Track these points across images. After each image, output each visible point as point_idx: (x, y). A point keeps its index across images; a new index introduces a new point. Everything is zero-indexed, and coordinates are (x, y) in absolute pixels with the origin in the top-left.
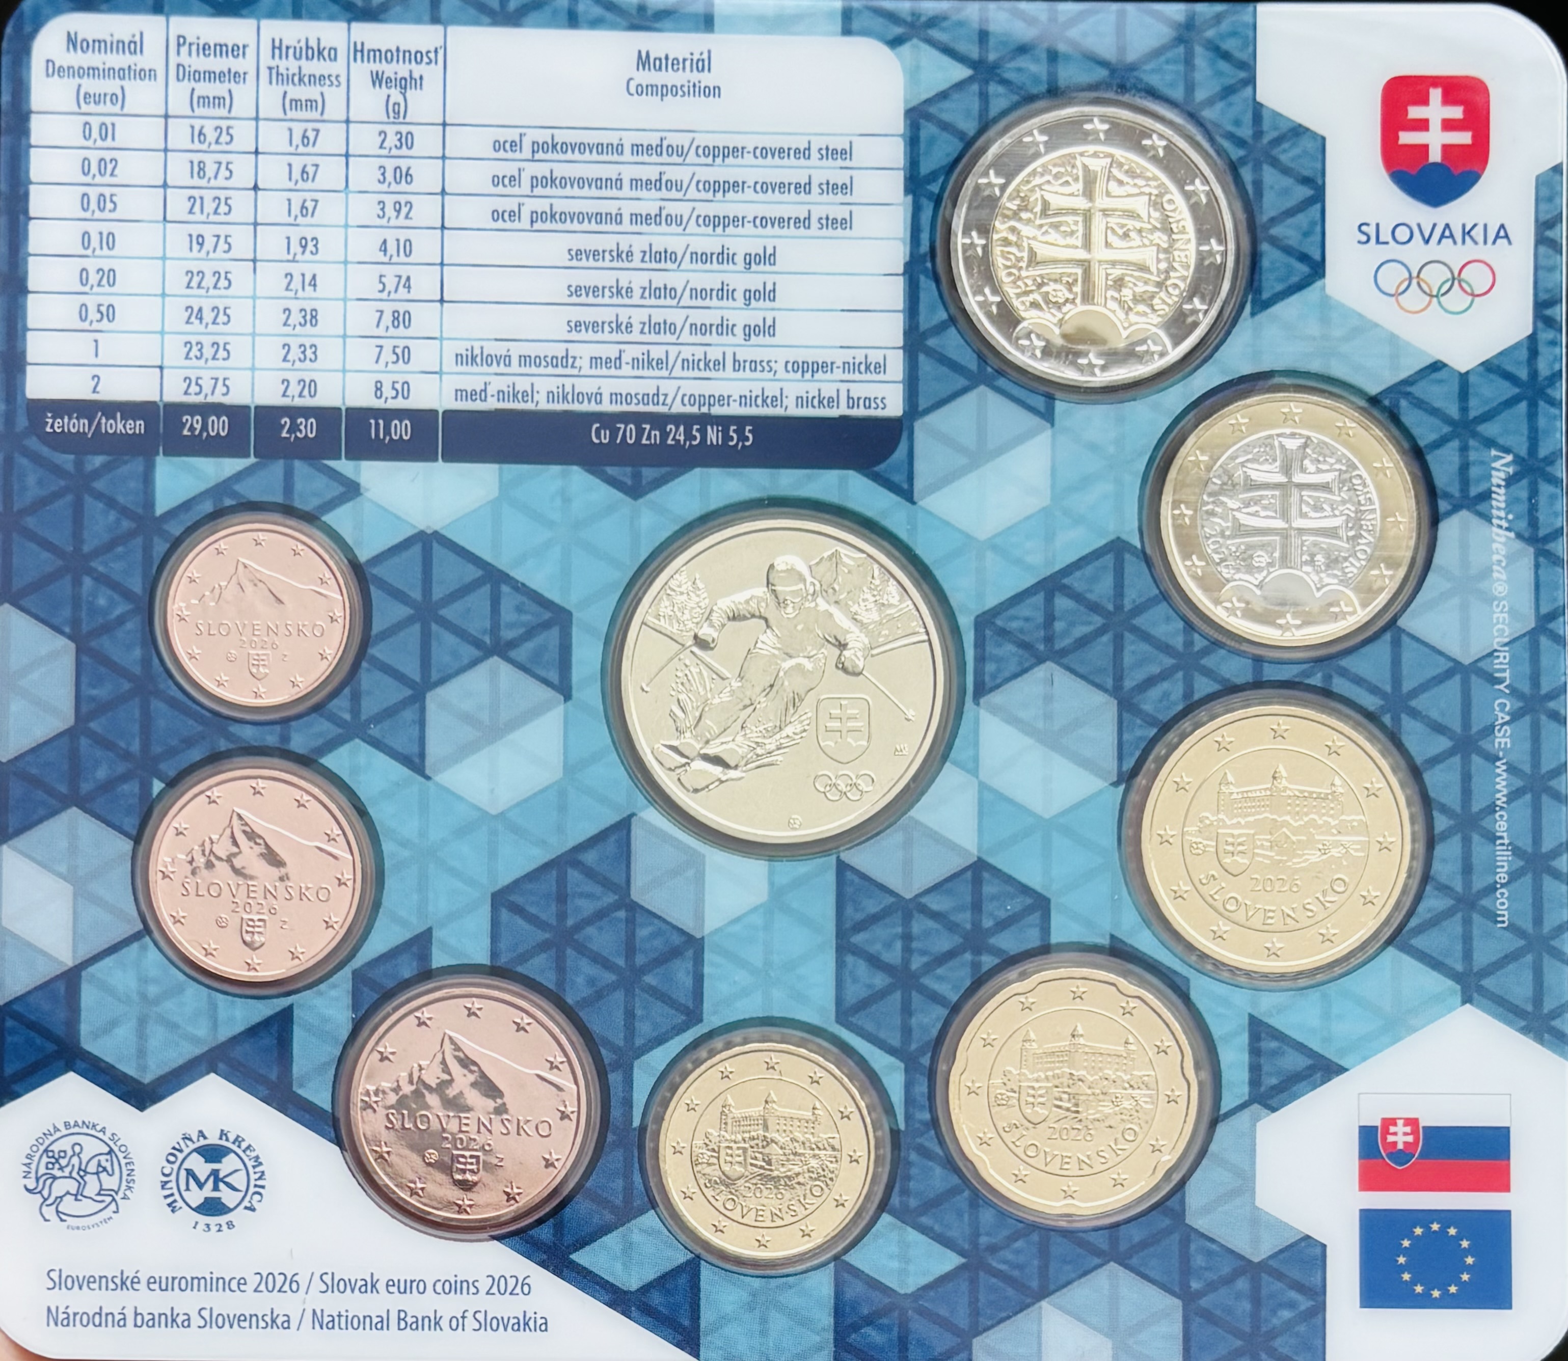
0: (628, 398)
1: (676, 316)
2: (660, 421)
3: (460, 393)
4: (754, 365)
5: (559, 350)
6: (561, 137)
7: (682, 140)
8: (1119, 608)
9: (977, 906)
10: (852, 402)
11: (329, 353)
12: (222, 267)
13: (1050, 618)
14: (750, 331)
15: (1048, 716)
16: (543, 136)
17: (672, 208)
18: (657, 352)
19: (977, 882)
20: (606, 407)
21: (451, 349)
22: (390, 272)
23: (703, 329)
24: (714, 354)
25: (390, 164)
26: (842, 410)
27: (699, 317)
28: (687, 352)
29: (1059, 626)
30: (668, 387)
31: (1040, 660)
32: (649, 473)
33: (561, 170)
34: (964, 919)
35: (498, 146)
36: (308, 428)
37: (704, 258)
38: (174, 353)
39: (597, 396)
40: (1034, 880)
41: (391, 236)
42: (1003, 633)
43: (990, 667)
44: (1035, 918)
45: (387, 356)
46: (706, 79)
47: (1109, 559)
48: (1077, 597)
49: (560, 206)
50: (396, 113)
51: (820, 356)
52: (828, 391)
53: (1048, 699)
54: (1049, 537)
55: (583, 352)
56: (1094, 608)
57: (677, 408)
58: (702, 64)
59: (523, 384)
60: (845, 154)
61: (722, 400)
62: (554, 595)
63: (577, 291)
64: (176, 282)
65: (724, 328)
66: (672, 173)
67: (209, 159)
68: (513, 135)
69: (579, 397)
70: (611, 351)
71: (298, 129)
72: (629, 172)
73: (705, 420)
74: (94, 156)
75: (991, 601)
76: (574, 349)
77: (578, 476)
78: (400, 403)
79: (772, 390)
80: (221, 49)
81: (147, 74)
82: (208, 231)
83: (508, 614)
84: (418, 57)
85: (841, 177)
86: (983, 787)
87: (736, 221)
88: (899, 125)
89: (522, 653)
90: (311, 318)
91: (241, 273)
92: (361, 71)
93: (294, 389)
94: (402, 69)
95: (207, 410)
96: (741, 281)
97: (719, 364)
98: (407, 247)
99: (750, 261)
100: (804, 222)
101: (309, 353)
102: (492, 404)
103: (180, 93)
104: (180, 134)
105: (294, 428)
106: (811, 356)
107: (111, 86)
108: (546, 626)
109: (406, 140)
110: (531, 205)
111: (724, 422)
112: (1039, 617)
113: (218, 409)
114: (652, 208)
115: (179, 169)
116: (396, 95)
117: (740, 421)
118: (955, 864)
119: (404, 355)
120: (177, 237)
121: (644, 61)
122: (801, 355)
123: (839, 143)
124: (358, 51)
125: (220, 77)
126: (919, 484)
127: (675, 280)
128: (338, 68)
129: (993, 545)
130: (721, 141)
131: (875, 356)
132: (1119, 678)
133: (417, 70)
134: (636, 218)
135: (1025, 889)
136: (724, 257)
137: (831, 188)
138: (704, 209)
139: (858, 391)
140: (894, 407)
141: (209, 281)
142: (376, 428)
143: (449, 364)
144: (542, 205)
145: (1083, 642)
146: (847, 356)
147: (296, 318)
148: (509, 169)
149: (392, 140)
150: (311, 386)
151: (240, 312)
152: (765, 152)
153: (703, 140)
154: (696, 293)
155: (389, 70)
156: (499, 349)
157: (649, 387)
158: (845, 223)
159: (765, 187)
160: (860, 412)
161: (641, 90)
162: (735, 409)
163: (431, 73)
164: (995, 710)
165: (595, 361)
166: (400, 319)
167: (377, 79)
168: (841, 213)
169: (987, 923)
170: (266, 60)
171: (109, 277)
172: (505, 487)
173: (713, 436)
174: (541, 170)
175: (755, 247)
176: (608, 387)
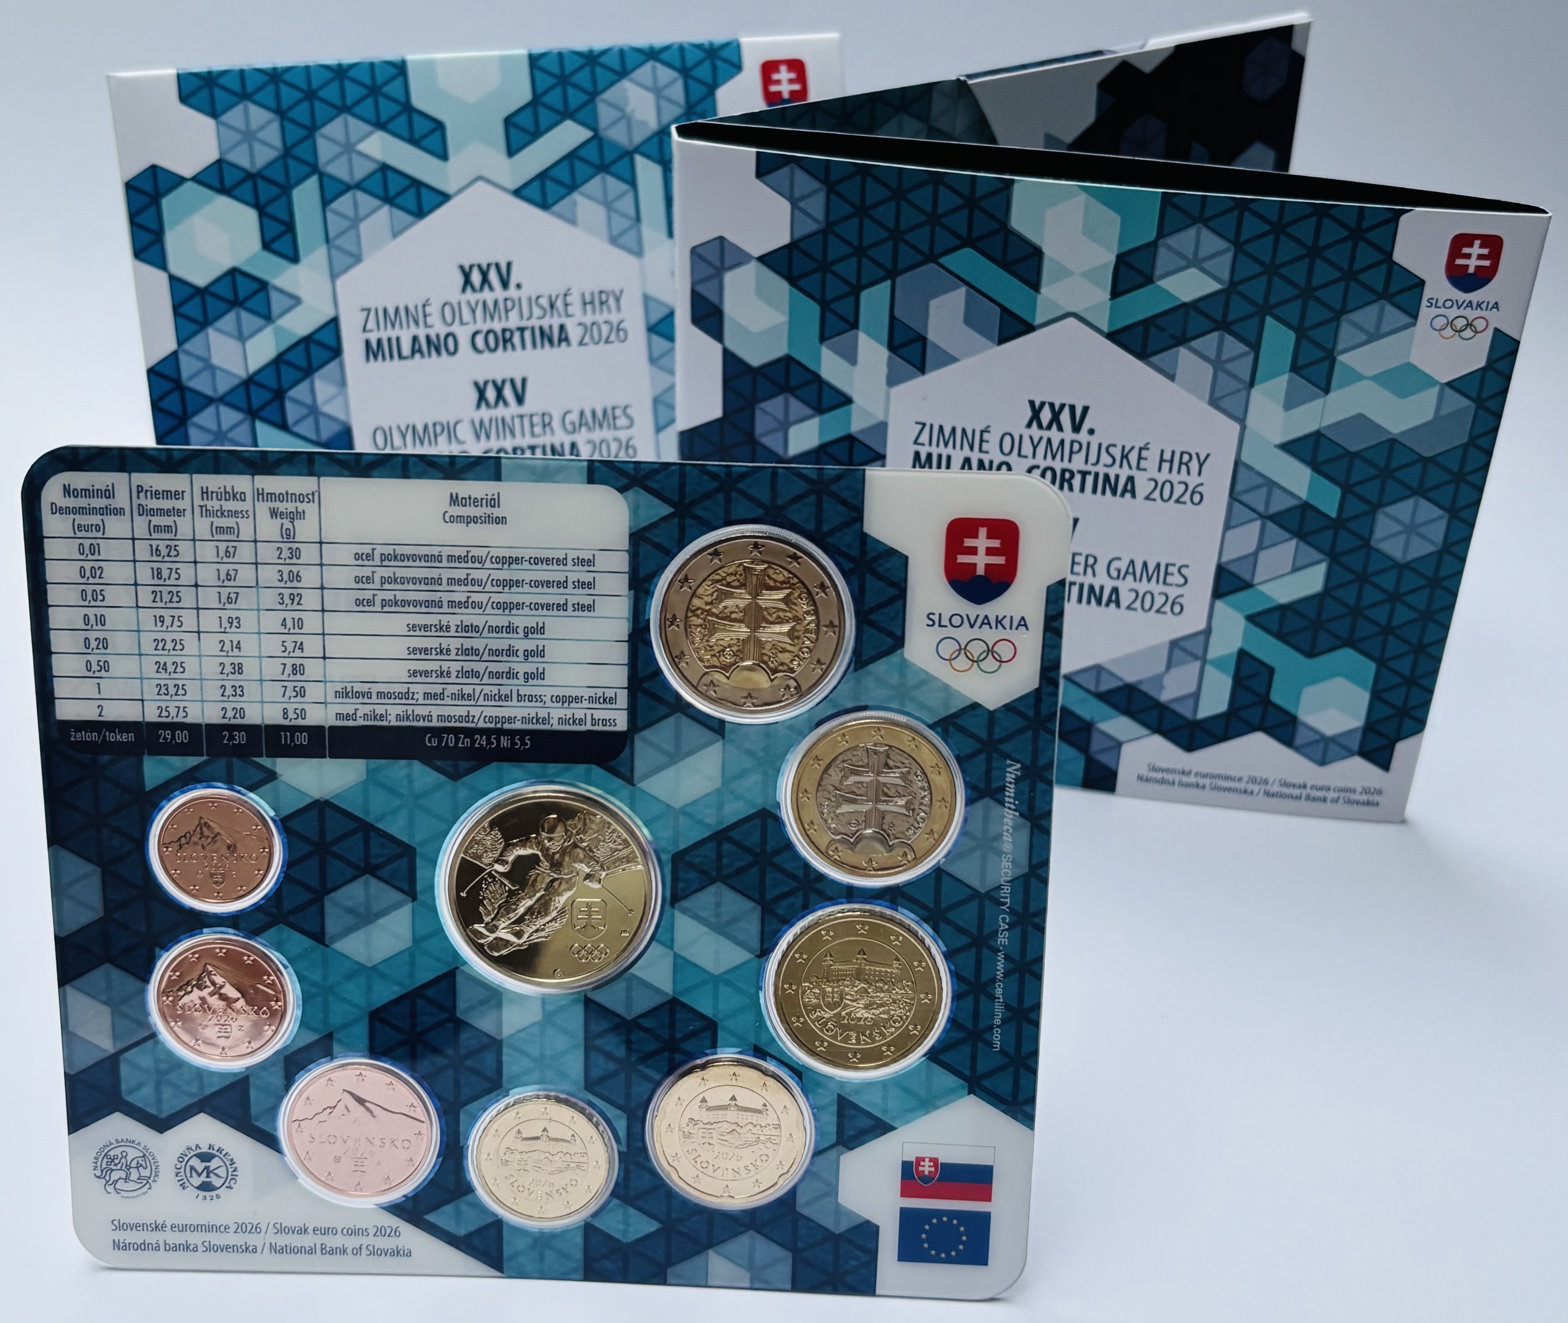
0: (449, 718)
1: (480, 667)
2: (470, 732)
3: (339, 716)
4: (531, 698)
5: (403, 688)
6: (400, 550)
7: (482, 552)
8: (764, 851)
9: (672, 1025)
10: (594, 722)
11: (252, 691)
12: (178, 637)
13: (720, 856)
14: (528, 676)
15: (718, 915)
16: (389, 550)
17: (475, 597)
18: (467, 690)
19: (672, 1013)
20: (435, 723)
21: (331, 689)
22: (289, 639)
23: (498, 675)
24: (505, 691)
25: (286, 569)
26: (589, 727)
27: (494, 667)
28: (487, 690)
29: (725, 861)
30: (475, 712)
31: (713, 881)
32: (463, 765)
33: (401, 573)
34: (665, 1032)
35: (358, 556)
36: (240, 738)
37: (497, 629)
38: (150, 691)
39: (429, 717)
40: (708, 1011)
41: (289, 616)
42: (691, 866)
43: (681, 885)
44: (708, 1033)
45: (290, 692)
46: (496, 512)
47: (757, 821)
48: (738, 844)
49: (400, 596)
50: (288, 536)
51: (574, 693)
52: (579, 714)
53: (718, 905)
54: (720, 806)
55: (419, 690)
56: (748, 850)
57: (481, 725)
58: (494, 502)
59: (380, 710)
60: (590, 562)
61: (510, 720)
62: (404, 838)
63: (414, 651)
64: (148, 646)
65: (511, 674)
66: (475, 574)
67: (164, 567)
68: (367, 549)
69: (417, 718)
70: (438, 689)
71: (222, 546)
72: (446, 574)
73: (500, 732)
74: (88, 565)
75: (683, 846)
76: (414, 688)
77: (417, 766)
78: (300, 722)
79: (543, 713)
80: (167, 494)
81: (119, 512)
82: (167, 613)
83: (375, 850)
84: (300, 498)
85: (587, 578)
86: (676, 956)
87: (518, 606)
88: (625, 544)
89: (385, 872)
90: (239, 669)
91: (190, 641)
92: (263, 508)
93: (230, 714)
94: (290, 506)
95: (173, 727)
96: (522, 645)
97: (508, 697)
98: (299, 624)
99: (528, 632)
100: (562, 607)
101: (238, 691)
102: (360, 722)
103: (141, 525)
104: (143, 551)
105: (232, 738)
106: (567, 692)
107: (95, 519)
108: (399, 856)
109: (295, 553)
110: (381, 595)
111: (512, 733)
112: (713, 855)
113: (182, 726)
114: (462, 597)
115: (144, 574)
116: (287, 524)
117: (522, 733)
118: (659, 1000)
119: (301, 692)
120: (147, 617)
121: (454, 500)
122: (561, 692)
123: (587, 555)
124: (260, 495)
125: (168, 513)
126: (637, 773)
127: (478, 644)
128: (247, 506)
129: (684, 811)
130: (506, 553)
131: (610, 693)
132: (762, 893)
133: (301, 507)
134: (451, 604)
135: (702, 1016)
136: (510, 629)
137: (582, 585)
138: (496, 598)
139: (598, 715)
140: (621, 723)
141: (170, 646)
142: (285, 738)
143: (331, 698)
144: (389, 596)
145: (740, 871)
146: (591, 692)
147: (228, 669)
148: (367, 572)
149: (285, 554)
150: (241, 712)
151: (192, 666)
152: (537, 561)
153: (495, 553)
154: (492, 652)
155: (282, 507)
156: (365, 688)
157: (462, 711)
158: (590, 608)
159: (537, 584)
160: (600, 728)
161: (453, 519)
162: (518, 725)
163: (310, 509)
164: (684, 911)
165: (427, 695)
166: (297, 669)
167: (274, 513)
168: (588, 601)
169: (679, 1035)
170: (198, 501)
171: (104, 643)
172: (370, 772)
173: (505, 742)
174: (387, 572)
175: (531, 622)
176: (436, 711)
